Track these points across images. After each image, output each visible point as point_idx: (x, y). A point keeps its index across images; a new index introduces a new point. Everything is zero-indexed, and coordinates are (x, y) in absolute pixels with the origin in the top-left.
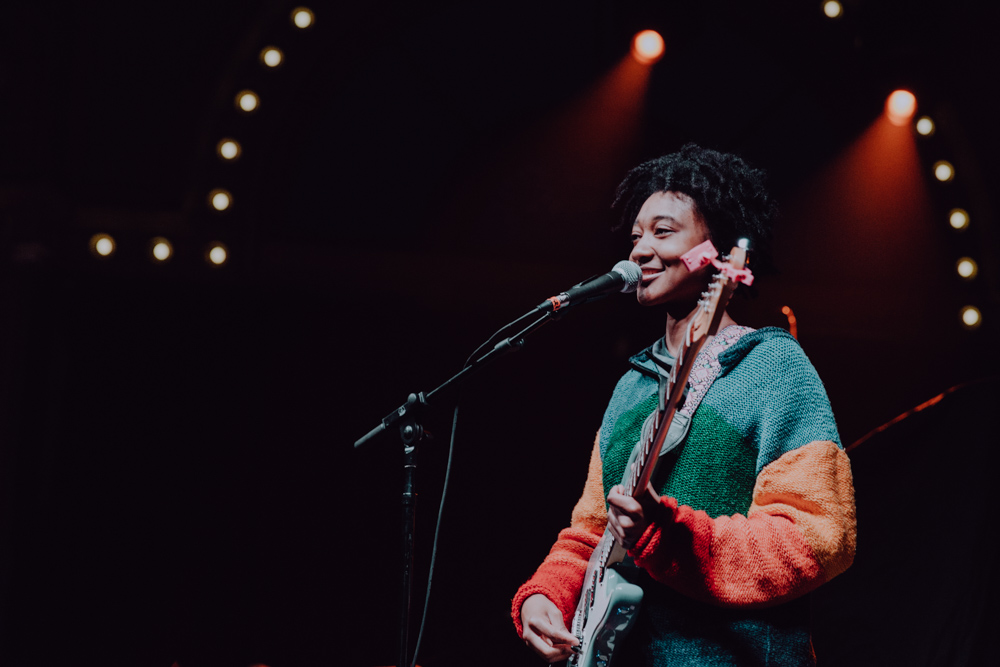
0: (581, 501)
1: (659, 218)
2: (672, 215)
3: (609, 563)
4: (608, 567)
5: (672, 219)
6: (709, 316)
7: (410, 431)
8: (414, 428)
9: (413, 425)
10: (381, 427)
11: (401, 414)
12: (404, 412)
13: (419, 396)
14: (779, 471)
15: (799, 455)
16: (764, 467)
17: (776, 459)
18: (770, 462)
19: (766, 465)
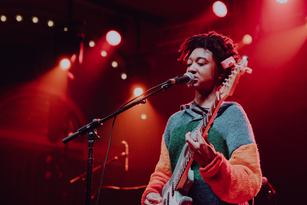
0: (159, 162)
1: (199, 58)
2: (205, 57)
3: (176, 189)
4: (176, 190)
5: (205, 59)
6: (229, 87)
7: (92, 134)
8: (94, 133)
9: (93, 132)
10: (77, 132)
11: (87, 128)
12: (89, 127)
13: (98, 120)
14: (239, 153)
15: (247, 147)
16: (233, 152)
17: (238, 148)
18: (235, 149)
19: (234, 150)
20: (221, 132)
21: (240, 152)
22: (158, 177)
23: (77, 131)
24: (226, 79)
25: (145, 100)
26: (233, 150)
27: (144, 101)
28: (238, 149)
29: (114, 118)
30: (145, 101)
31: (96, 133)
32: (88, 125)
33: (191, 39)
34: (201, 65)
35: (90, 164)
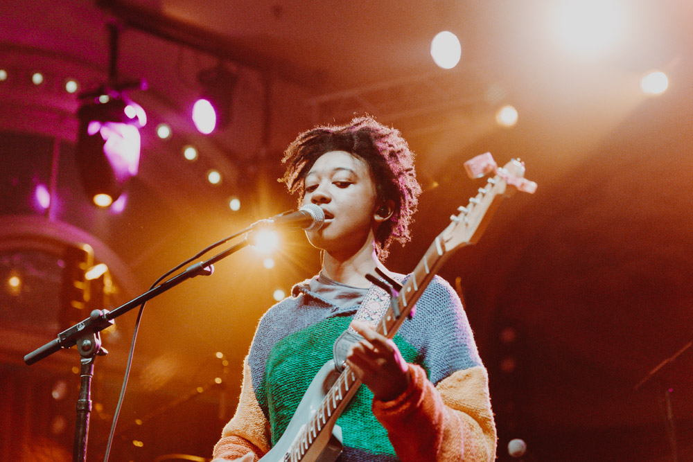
5: (352, 171)
6: (470, 226)
7: (88, 345)
8: (93, 343)
9: (92, 339)
10: (57, 340)
11: (79, 330)
12: (83, 327)
13: (103, 312)
14: (452, 387)
15: (467, 376)
16: (439, 383)
17: (449, 375)
18: (444, 378)
19: (440, 381)
20: (409, 338)
21: (454, 385)
22: (231, 445)
23: (57, 337)
24: (461, 208)
25: (210, 268)
26: (437, 379)
27: (207, 269)
28: (448, 378)
29: (140, 306)
30: (209, 270)
31: (98, 342)
32: (80, 323)
33: (311, 134)
34: (343, 185)
35: (82, 414)
